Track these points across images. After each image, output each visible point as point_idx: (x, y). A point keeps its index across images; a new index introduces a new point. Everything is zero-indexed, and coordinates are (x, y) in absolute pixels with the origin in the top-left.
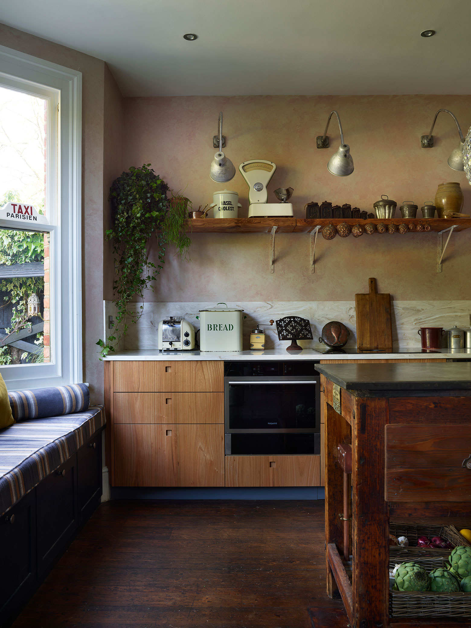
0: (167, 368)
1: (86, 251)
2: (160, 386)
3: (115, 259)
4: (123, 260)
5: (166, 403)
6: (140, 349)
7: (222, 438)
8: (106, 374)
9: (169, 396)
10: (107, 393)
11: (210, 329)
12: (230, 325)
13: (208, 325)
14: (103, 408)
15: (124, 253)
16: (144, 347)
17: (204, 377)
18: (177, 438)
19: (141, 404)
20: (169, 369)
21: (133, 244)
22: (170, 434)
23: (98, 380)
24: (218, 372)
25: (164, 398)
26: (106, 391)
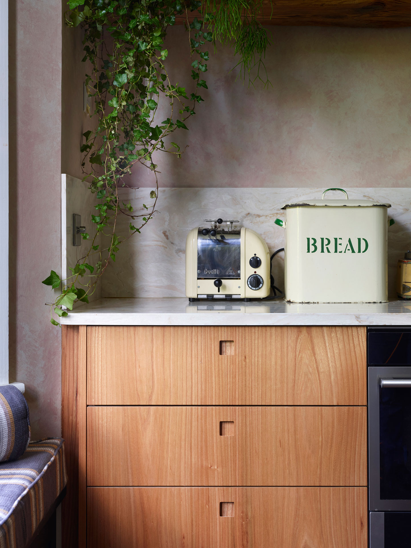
0: (224, 344)
1: (20, 47)
2: (206, 390)
3: (87, 75)
4: (104, 81)
5: (221, 434)
6: (140, 297)
7: (362, 523)
8: (68, 359)
9: (226, 414)
10: (68, 407)
11: (312, 248)
12: (359, 240)
13: (308, 239)
14: (61, 447)
15: (106, 64)
16: (146, 291)
17: (317, 368)
18: (247, 524)
19: (156, 434)
20: (228, 348)
21: (132, 38)
22: (230, 512)
23: (46, 376)
24: (353, 354)
25: (214, 421)
26: (66, 402)
